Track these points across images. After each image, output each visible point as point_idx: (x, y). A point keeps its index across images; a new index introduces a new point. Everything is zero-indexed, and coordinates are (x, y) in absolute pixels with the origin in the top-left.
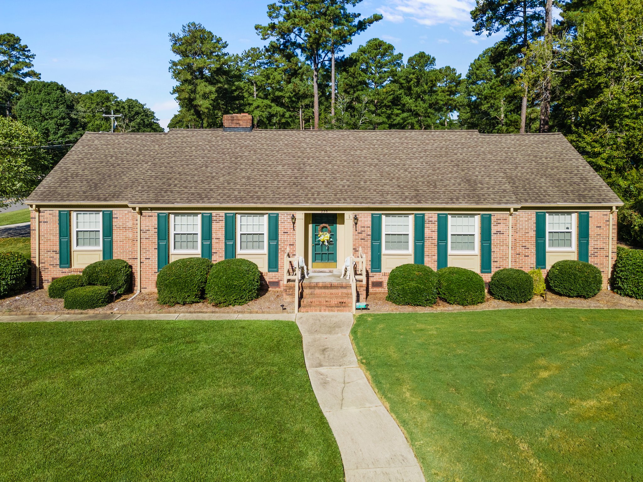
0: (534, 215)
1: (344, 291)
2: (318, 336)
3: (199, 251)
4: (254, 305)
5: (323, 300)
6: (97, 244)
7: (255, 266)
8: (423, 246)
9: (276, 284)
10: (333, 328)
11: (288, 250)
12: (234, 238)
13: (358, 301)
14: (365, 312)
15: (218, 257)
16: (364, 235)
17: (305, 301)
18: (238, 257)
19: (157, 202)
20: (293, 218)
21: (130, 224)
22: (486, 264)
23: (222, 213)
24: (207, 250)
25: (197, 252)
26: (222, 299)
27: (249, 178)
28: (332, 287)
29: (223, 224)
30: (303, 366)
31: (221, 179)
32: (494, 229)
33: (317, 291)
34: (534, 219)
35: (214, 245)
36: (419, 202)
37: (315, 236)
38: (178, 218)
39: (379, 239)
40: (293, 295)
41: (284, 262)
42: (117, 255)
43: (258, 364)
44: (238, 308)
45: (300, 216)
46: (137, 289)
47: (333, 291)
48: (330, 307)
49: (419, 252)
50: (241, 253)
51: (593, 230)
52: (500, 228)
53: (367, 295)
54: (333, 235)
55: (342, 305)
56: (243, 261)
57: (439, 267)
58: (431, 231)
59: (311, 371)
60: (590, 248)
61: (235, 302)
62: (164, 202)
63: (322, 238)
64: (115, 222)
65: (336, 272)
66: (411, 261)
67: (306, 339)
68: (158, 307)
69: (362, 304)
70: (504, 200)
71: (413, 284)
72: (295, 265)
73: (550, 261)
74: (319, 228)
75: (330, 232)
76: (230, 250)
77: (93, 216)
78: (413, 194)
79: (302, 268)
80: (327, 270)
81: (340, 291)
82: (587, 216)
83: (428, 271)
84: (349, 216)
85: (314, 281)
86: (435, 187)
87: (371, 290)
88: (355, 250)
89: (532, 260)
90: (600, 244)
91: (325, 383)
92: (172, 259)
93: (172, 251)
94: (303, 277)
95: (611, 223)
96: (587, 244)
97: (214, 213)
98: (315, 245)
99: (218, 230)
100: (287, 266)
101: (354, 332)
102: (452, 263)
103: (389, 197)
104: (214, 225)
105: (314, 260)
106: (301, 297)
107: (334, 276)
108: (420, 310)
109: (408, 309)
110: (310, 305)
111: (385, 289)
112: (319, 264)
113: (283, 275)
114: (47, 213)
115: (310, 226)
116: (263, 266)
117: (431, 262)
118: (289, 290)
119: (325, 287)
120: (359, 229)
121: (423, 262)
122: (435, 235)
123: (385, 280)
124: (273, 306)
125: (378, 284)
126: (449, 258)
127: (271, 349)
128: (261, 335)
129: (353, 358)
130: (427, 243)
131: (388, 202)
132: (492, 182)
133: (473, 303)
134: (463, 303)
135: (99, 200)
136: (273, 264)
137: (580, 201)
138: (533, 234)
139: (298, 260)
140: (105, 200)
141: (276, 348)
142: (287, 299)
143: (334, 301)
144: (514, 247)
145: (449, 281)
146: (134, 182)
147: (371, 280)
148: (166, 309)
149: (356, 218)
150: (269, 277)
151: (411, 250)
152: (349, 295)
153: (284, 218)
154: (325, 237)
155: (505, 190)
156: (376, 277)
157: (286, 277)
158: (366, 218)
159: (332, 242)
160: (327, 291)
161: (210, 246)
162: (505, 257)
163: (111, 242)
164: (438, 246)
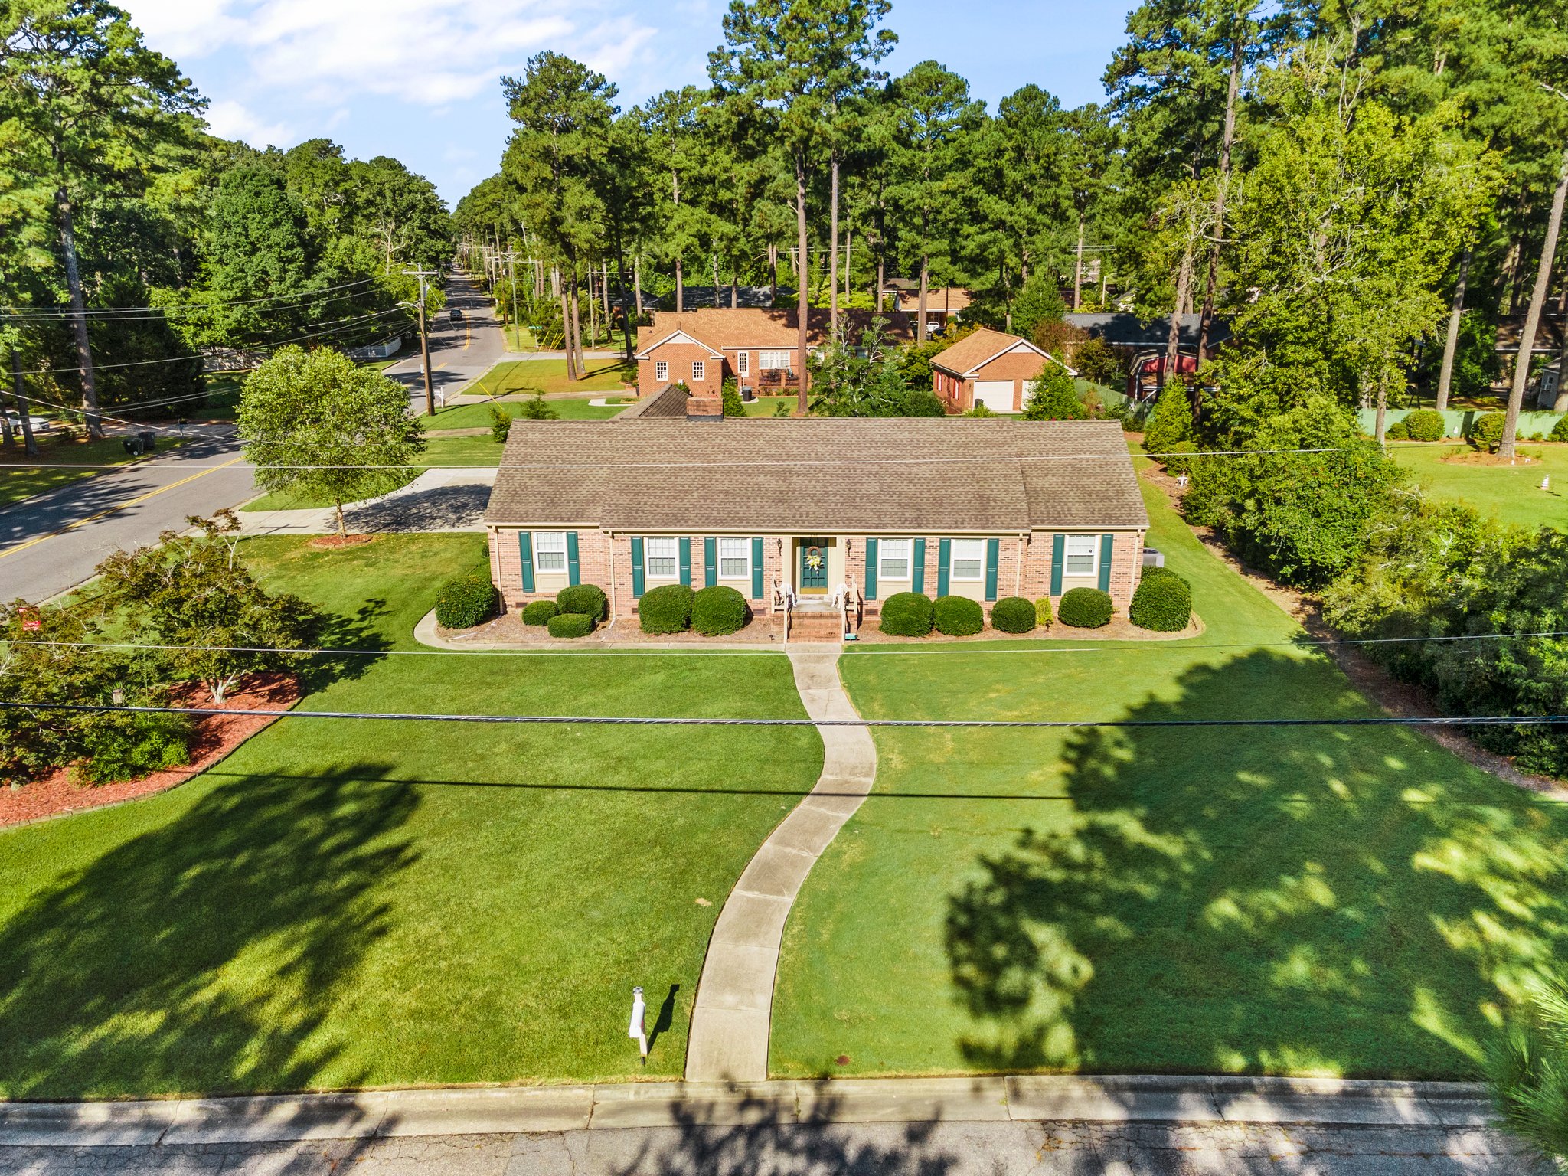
0: (1052, 538)
1: (834, 621)
2: (807, 665)
3: (677, 576)
4: (741, 634)
5: (812, 631)
6: (561, 566)
7: (738, 594)
8: (922, 573)
9: (762, 611)
10: (820, 659)
11: (774, 577)
12: (714, 564)
13: (848, 631)
14: (854, 643)
15: (698, 584)
16: (857, 561)
17: (793, 632)
18: (719, 584)
19: (631, 525)
20: (780, 542)
21: (597, 546)
22: (991, 591)
23: (702, 537)
24: (686, 576)
25: (674, 578)
26: (709, 629)
27: (727, 493)
28: (821, 617)
29: (702, 548)
30: (795, 688)
31: (696, 494)
32: (1001, 555)
33: (806, 621)
34: (1051, 542)
35: (693, 571)
36: (920, 526)
37: (804, 560)
38: (652, 541)
39: (875, 565)
40: (781, 624)
41: (770, 590)
42: (584, 580)
43: (757, 687)
44: (725, 637)
45: (787, 540)
46: (612, 616)
47: (823, 621)
48: (820, 638)
49: (919, 580)
50: (723, 580)
51: (1116, 554)
52: (1008, 553)
53: (859, 624)
54: (824, 558)
55: (832, 636)
56: (727, 590)
57: (939, 595)
58: (932, 557)
59: (802, 693)
60: (1112, 574)
61: (722, 632)
62: (638, 526)
63: (811, 563)
64: (580, 544)
65: (826, 598)
66: (909, 588)
67: (796, 668)
68: (644, 636)
69: (852, 635)
70: (1014, 524)
71: (905, 615)
72: (783, 594)
73: (1066, 587)
74: (808, 550)
75: (820, 555)
76: (711, 577)
77: (555, 536)
78: (914, 515)
79: (790, 597)
80: (817, 596)
81: (830, 621)
82: (1111, 539)
83: (923, 601)
84: (841, 540)
85: (803, 610)
86: (941, 506)
87: (864, 618)
88: (848, 577)
89: (1047, 586)
90: (1123, 569)
91: (813, 700)
92: (649, 587)
93: (647, 576)
94: (791, 606)
95: (1137, 546)
96: (1109, 569)
97: (692, 537)
98: (804, 568)
99: (698, 554)
100: (773, 594)
101: (841, 662)
102: (954, 591)
103: (887, 519)
104: (693, 550)
105: (803, 585)
106: (790, 627)
107: (825, 604)
108: (911, 640)
109: (899, 640)
110: (799, 636)
111: (878, 619)
112: (807, 589)
113: (768, 603)
114: (505, 533)
115: (798, 549)
116: (747, 594)
117: (931, 592)
118: (777, 620)
119: (814, 617)
120: (852, 554)
121: (921, 590)
122: (936, 561)
123: (880, 607)
124: (761, 636)
125: (873, 612)
126: (951, 586)
127: (766, 676)
128: (755, 664)
129: (838, 682)
130: (927, 570)
131: (885, 526)
132: (1008, 500)
133: (967, 633)
134: (957, 633)
135: (562, 520)
136: (758, 590)
137: (1103, 522)
138: (1049, 558)
139: (785, 588)
140: (569, 520)
141: (771, 674)
142: (775, 629)
143: (823, 632)
144: (1024, 575)
145: (945, 611)
146: (594, 498)
147: (865, 608)
148: (654, 638)
149: (849, 543)
150: (754, 604)
151: (909, 577)
152: (838, 626)
153: (769, 542)
154: (814, 561)
155: (1019, 510)
156: (869, 605)
157: (774, 607)
158: (860, 544)
159: (823, 567)
160: (817, 621)
161: (689, 571)
162: (1012, 585)
163: (577, 566)
164: (940, 572)
